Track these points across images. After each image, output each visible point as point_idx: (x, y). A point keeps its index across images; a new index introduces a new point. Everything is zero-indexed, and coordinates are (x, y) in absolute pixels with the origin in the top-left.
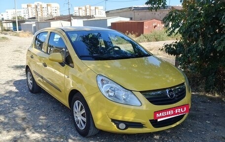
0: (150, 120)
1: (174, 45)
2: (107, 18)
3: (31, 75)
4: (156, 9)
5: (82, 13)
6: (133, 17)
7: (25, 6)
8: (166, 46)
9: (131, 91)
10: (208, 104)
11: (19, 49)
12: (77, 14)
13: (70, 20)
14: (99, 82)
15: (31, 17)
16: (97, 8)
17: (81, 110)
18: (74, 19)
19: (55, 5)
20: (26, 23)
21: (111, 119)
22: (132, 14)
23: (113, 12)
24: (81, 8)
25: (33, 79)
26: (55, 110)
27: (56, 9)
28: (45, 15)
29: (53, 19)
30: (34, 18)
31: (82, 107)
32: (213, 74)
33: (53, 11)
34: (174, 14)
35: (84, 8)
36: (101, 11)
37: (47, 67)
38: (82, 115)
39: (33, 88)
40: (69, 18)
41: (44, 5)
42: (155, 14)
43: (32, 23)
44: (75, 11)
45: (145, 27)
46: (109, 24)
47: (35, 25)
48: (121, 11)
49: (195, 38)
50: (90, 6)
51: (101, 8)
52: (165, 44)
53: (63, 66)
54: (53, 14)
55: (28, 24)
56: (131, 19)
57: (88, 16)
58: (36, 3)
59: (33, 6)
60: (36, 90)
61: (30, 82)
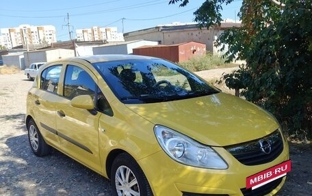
0: (241, 189)
1: (236, 75)
2: (125, 43)
3: (37, 129)
4: (208, 26)
5: (88, 38)
6: (162, 39)
7: (5, 31)
8: (225, 77)
9: (210, 146)
10: (299, 156)
11: (4, 92)
12: (81, 39)
13: (73, 48)
14: (160, 136)
15: (15, 45)
16: (109, 30)
17: (130, 181)
18: (79, 45)
19: (49, 28)
20: (10, 54)
21: (183, 192)
22: (160, 36)
23: (133, 34)
24: (86, 31)
25: (39, 135)
26: (80, 181)
27: (50, 33)
28: (36, 42)
29: (49, 48)
30: (21, 47)
31: (131, 175)
32: (299, 113)
33: (46, 37)
34: (231, 33)
35: (90, 31)
36: (114, 33)
37: (67, 117)
38: (132, 188)
39: (40, 149)
40: (71, 45)
41: (34, 29)
42: (192, 34)
43: (18, 53)
44: (79, 34)
45: (181, 53)
46: (130, 51)
47: (23, 57)
48: (146, 32)
49: (268, 63)
50: (98, 28)
51: (114, 29)
52: (224, 74)
53: (95, 114)
54: (47, 40)
55: (13, 56)
56: (160, 42)
57: (97, 41)
58: (22, 27)
59: (18, 30)
60: (45, 151)
61: (34, 139)
